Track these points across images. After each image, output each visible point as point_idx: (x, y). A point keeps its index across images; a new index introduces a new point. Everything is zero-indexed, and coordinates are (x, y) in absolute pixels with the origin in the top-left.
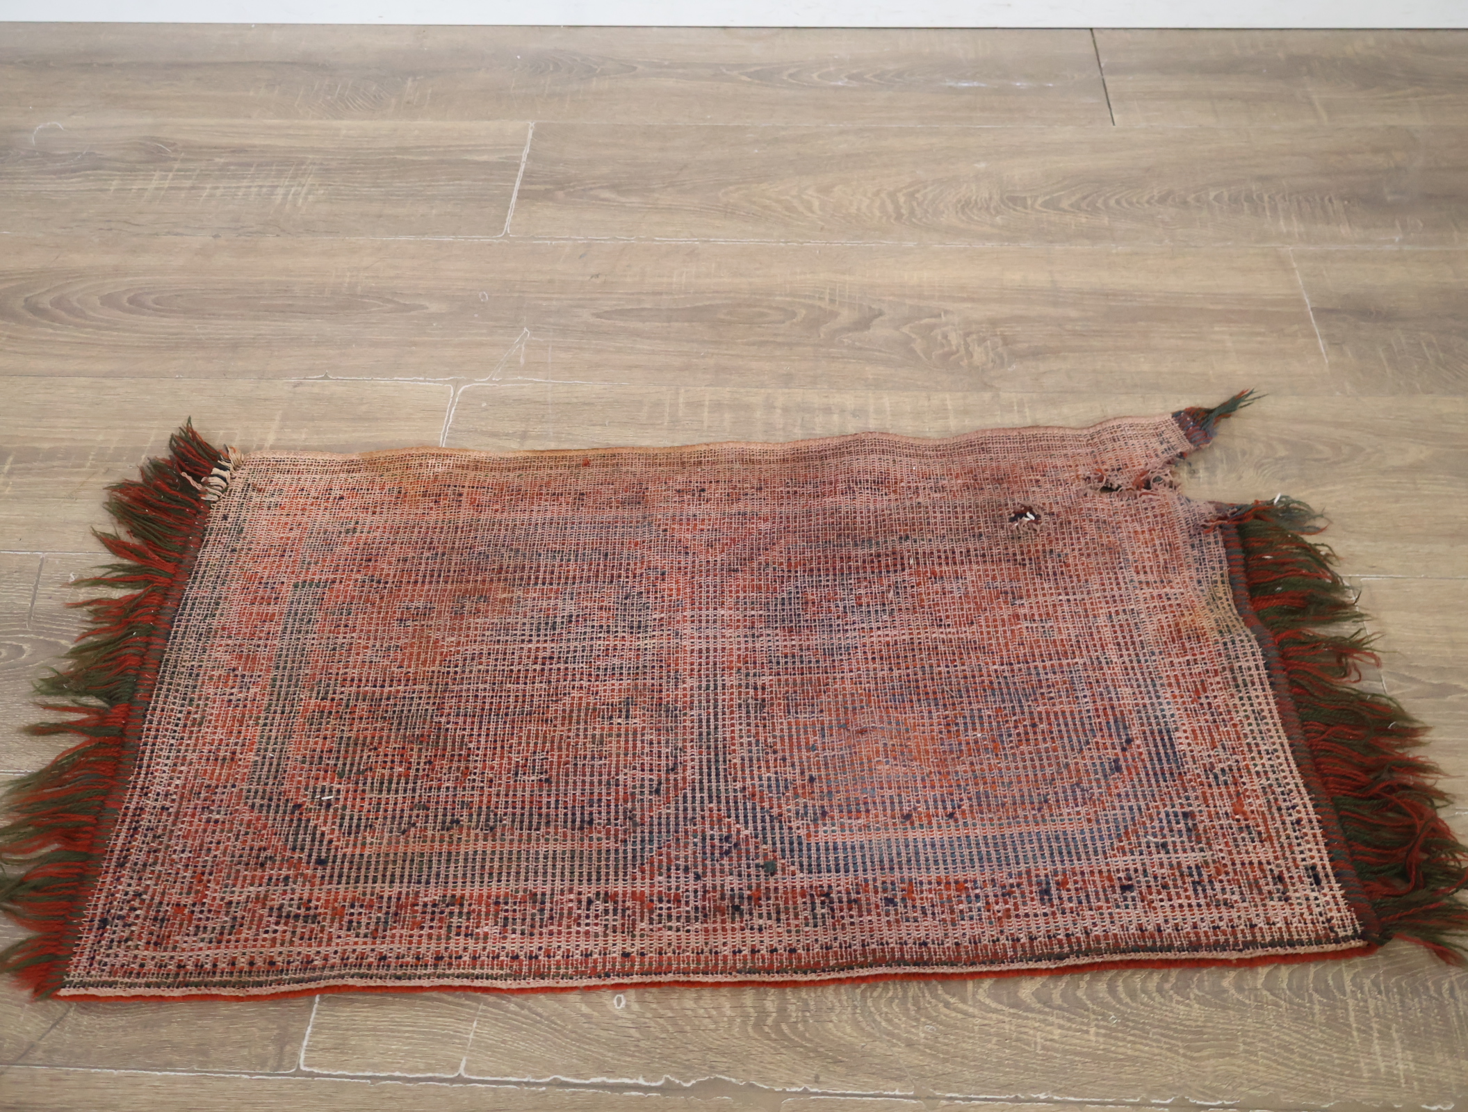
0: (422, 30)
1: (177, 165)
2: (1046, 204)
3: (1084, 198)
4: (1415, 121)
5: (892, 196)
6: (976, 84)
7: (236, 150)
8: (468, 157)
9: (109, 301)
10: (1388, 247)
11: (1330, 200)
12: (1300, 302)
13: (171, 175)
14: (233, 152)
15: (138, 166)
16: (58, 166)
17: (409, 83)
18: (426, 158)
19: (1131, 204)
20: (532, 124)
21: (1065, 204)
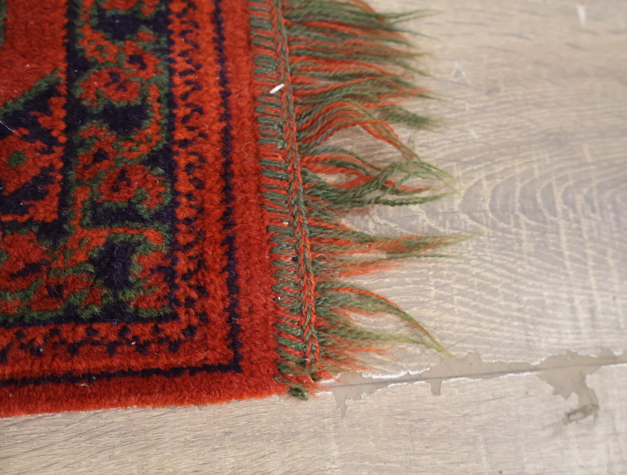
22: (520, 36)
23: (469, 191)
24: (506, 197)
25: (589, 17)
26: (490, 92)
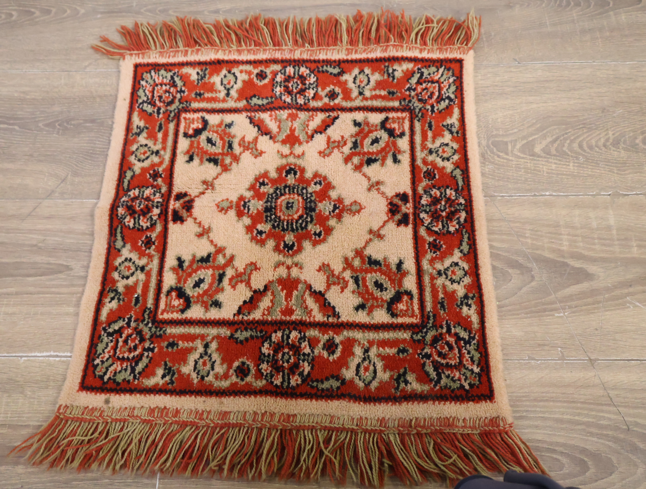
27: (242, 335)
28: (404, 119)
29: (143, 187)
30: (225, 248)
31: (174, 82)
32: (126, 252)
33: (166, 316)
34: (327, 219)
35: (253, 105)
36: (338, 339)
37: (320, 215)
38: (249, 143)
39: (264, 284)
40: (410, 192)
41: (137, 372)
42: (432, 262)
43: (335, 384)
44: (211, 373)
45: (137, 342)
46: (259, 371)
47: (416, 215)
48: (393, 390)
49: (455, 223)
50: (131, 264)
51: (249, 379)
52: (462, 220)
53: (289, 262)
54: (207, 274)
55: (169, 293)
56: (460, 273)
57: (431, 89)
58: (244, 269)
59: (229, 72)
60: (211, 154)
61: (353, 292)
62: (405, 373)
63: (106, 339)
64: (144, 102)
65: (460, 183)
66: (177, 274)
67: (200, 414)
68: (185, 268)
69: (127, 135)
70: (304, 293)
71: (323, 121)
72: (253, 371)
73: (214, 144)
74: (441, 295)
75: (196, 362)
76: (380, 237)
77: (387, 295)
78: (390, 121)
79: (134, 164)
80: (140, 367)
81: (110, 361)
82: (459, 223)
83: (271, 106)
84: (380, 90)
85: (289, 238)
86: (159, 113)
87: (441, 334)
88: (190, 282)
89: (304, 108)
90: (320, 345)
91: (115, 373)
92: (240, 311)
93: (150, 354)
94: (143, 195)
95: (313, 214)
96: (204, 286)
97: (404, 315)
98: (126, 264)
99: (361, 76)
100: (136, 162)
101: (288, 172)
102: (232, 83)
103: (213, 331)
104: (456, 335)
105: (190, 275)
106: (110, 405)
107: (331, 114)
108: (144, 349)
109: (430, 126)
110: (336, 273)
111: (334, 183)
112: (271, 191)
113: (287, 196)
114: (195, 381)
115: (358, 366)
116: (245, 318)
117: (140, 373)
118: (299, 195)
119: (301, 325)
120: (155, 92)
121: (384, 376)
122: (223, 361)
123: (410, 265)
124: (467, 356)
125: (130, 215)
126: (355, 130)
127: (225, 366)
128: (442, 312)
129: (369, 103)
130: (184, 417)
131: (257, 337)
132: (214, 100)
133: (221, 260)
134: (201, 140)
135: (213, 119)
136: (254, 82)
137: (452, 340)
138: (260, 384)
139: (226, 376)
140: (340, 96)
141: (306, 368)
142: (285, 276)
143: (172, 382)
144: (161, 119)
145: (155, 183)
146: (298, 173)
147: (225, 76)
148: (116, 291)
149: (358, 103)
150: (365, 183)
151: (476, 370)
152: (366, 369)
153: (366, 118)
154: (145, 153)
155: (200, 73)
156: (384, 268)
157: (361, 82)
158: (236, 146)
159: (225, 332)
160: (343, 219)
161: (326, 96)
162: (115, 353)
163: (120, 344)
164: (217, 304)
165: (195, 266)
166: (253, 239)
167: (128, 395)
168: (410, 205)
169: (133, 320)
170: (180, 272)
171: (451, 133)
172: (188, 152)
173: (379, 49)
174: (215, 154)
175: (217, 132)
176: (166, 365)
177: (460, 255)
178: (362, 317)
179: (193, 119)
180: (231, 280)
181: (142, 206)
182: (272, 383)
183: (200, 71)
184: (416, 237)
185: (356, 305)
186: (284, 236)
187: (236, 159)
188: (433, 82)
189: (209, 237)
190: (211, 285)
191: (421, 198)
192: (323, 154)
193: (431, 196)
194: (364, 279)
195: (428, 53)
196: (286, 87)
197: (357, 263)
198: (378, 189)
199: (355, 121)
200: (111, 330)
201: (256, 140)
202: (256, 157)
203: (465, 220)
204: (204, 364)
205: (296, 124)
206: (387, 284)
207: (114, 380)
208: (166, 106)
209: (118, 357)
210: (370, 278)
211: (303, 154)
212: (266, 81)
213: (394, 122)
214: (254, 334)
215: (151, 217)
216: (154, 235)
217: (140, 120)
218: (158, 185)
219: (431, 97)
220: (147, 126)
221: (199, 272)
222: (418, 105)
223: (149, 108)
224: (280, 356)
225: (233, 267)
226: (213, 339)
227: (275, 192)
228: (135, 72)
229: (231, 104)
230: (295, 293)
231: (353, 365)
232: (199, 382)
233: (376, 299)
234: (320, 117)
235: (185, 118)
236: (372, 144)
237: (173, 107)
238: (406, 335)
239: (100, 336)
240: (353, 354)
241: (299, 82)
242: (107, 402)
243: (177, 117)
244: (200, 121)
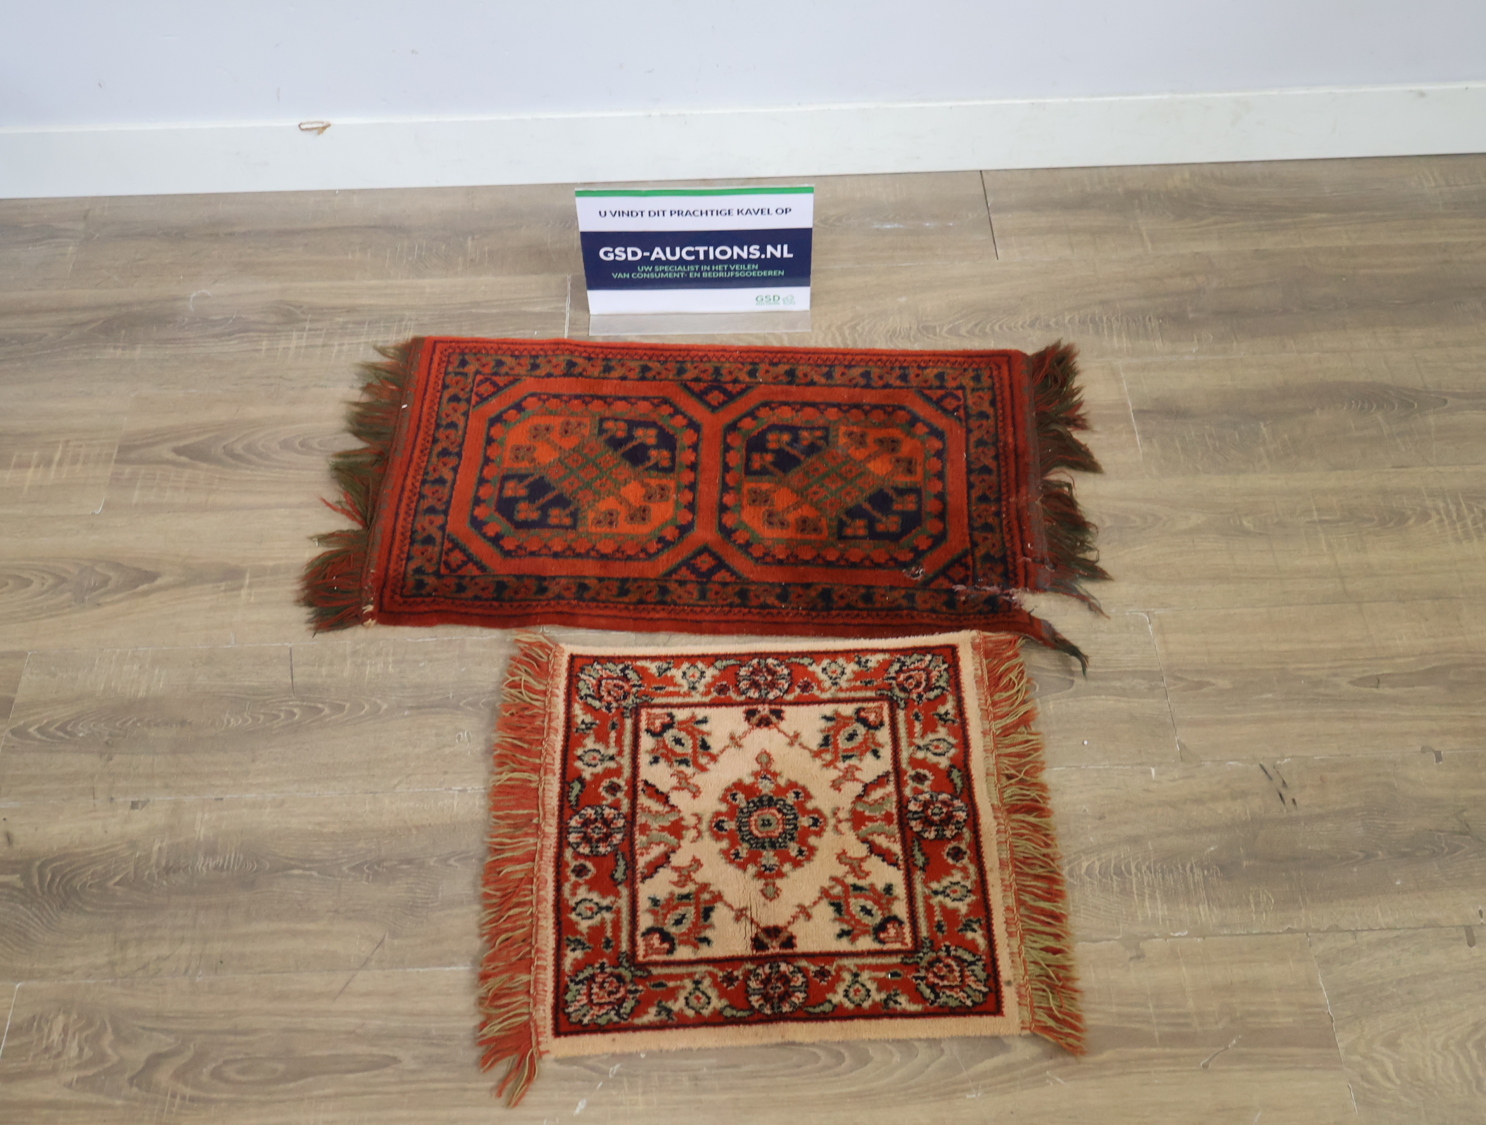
0: (471, 191)
1: (307, 325)
2: (950, 332)
3: (976, 325)
4: (1212, 247)
5: (840, 328)
6: (896, 225)
7: (350, 310)
8: (525, 309)
9: (286, 445)
10: (1187, 358)
11: (1150, 319)
12: (1125, 405)
13: (305, 334)
14: (348, 311)
15: (279, 328)
16: (218, 330)
17: (470, 242)
18: (495, 311)
19: (1010, 329)
20: (569, 277)
21: (963, 331)
22: (1117, 788)
23: (1089, 866)
24: (1107, 868)
25: (1158, 773)
26: (1101, 818)
27: (920, 860)
28: (649, 714)
29: (747, 992)
30: (822, 888)
31: (586, 978)
32: (837, 998)
33: (908, 940)
34: (778, 786)
35: (624, 877)
36: (911, 772)
37: (775, 793)
38: (680, 876)
39: (861, 844)
40: (744, 708)
41: (973, 959)
42: (823, 690)
43: (955, 774)
44: (962, 883)
45: (941, 965)
46: (955, 837)
47: (770, 703)
48: (956, 725)
49: (778, 669)
50: (852, 990)
51: (963, 846)
52: (775, 662)
53: (832, 821)
54: (855, 904)
55: (882, 942)
56: (834, 666)
57: (610, 687)
58: (846, 864)
59: (574, 909)
60: (697, 918)
61: (861, 760)
62: (938, 714)
63: (943, 999)
64: (618, 1014)
65: (732, 662)
66: (859, 935)
67: (1006, 888)
68: (850, 928)
69: (670, 1027)
70: (865, 803)
71: (650, 796)
72: (954, 844)
73: (683, 916)
74: (858, 683)
75: (954, 900)
76: (797, 736)
77: (861, 730)
78: (652, 728)
79: (714, 1008)
80: (968, 957)
81: (967, 989)
82: (779, 665)
83: (628, 855)
84: (608, 737)
85: (805, 821)
86: (636, 991)
87: (898, 685)
88: (867, 920)
89: (631, 818)
90: (920, 787)
91: (979, 981)
92: (895, 864)
93: (952, 948)
94: (760, 989)
95: (775, 798)
96: (869, 904)
97: (881, 714)
98: (851, 994)
99: (586, 758)
100: (711, 1007)
101: (721, 829)
102: (589, 905)
103: (919, 888)
104: (897, 672)
105: (858, 922)
106: (1012, 979)
107: (640, 788)
108: (949, 955)
109: (661, 688)
110: (841, 774)
111: (734, 779)
112: (745, 845)
113: (753, 828)
114: (974, 898)
115: (935, 754)
116: (901, 857)
117: (974, 956)
118: (750, 816)
119: (902, 803)
120: (603, 1001)
121: (942, 732)
122: (949, 874)
123: (828, 710)
124: (916, 664)
125: (790, 996)
126: (663, 763)
127: (954, 871)
128: (875, 683)
129: (627, 750)
130: (1011, 901)
131: (919, 845)
132: (616, 925)
133: (837, 890)
134: (678, 932)
135: (645, 921)
136: (592, 879)
137: (902, 677)
138: (967, 834)
139: (964, 869)
140: (615, 780)
141: (944, 796)
142: (849, 824)
143: (979, 921)
144: (645, 986)
145: (741, 978)
146: (721, 818)
147: (579, 914)
148: (886, 1001)
149: (626, 761)
150: (733, 750)
151: (929, 657)
152: (937, 747)
153: (647, 752)
154: (698, 998)
155: (573, 946)
156: (832, 732)
157: (594, 758)
158: (685, 890)
159: (918, 877)
160: (778, 771)
161: (615, 795)
162: (956, 986)
163: (946, 983)
164: (889, 888)
165: (846, 917)
166: (808, 859)
167: (1000, 963)
168: (760, 708)
169: (917, 975)
170: (855, 932)
171: (669, 669)
172: (696, 947)
173: (552, 736)
174: (697, 912)
175: (665, 916)
176: (961, 930)
177: (814, 665)
178: (886, 752)
179: (646, 945)
180: (859, 878)
181: (779, 985)
182: (965, 821)
183: (569, 948)
184: (797, 703)
185: (874, 758)
186: (804, 828)
187: (704, 887)
188: (599, 685)
189: (810, 907)
190: (867, 898)
191: (750, 698)
192: (696, 793)
193: (748, 689)
194: (845, 750)
195: (558, 688)
196: (598, 840)
197: (828, 757)
198: (740, 738)
199: (651, 763)
200: (932, 997)
201: (676, 869)
202: (702, 865)
203: (777, 659)
204: (955, 892)
205: (655, 825)
206: (849, 730)
207: (985, 980)
208: (625, 983)
209: (962, 981)
210: (843, 744)
211: (696, 815)
212: (589, 865)
213: (653, 724)
214: (917, 848)
215: (792, 973)
216: (813, 968)
217: (647, 1013)
218: (743, 974)
219: (622, 688)
220: (656, 1002)
221: (854, 912)
222: (630, 701)
223: (628, 1005)
224: (936, 818)
225: (845, 876)
226: (928, 887)
227: (748, 841)
228: (566, 1034)
229: (623, 903)
230: (867, 813)
231: (934, 759)
232: (974, 894)
233: (865, 740)
234: (643, 800)
235: (644, 957)
236: (683, 745)
237: (627, 974)
238: (901, 715)
239: (941, 1007)
240: (925, 759)
241: (592, 826)
242: (1009, 983)
243: (644, 966)
244: (649, 937)
